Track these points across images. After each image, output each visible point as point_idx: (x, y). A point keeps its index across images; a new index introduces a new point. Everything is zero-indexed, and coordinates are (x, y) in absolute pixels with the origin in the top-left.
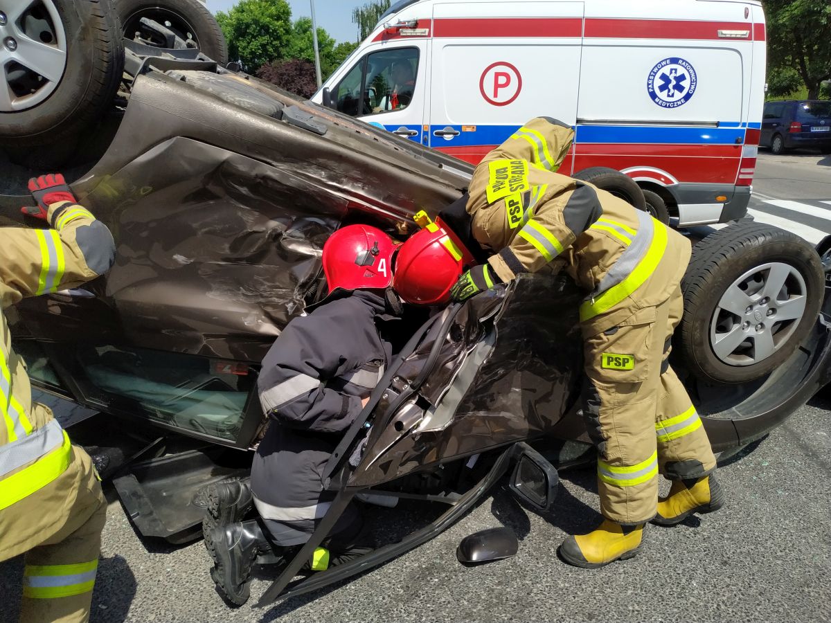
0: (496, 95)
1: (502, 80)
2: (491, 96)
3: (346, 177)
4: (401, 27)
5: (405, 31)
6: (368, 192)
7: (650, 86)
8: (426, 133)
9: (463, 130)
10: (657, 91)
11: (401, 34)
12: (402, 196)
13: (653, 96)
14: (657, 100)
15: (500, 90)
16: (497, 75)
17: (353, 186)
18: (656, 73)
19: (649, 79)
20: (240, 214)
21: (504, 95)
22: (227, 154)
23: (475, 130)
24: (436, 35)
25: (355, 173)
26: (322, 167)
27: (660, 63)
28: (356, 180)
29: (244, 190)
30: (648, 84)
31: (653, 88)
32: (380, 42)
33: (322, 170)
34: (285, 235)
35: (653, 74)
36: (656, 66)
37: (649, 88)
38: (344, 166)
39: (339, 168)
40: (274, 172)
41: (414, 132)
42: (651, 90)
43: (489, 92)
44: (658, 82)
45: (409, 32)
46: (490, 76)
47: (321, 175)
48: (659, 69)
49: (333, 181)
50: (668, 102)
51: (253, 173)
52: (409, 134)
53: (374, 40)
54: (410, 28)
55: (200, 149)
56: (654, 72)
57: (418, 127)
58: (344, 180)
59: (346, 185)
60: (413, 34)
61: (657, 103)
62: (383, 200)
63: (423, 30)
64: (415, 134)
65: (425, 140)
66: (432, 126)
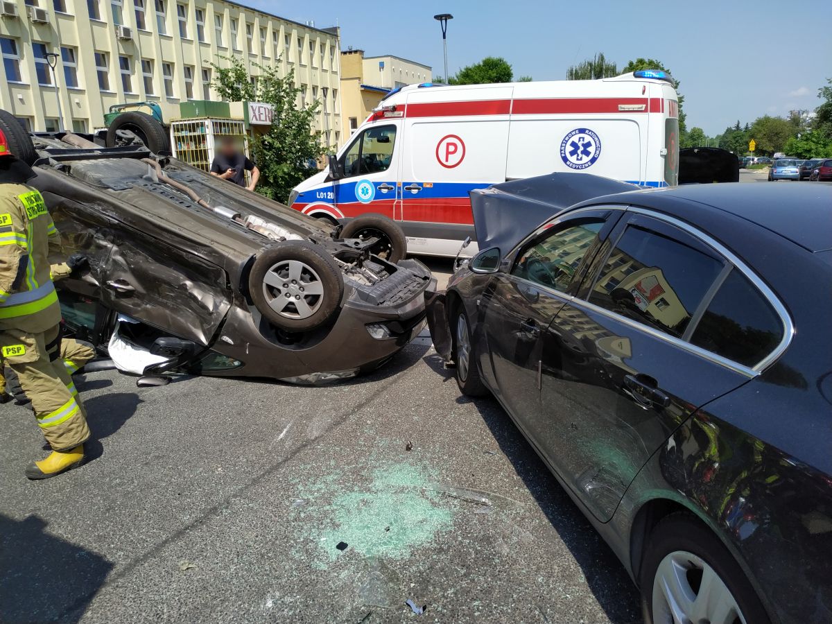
0: (447, 160)
1: (452, 148)
2: (443, 161)
4: (385, 111)
5: (387, 113)
7: (563, 152)
8: (399, 188)
9: (424, 186)
10: (568, 156)
11: (385, 116)
13: (565, 159)
14: (568, 163)
15: (450, 156)
16: (448, 144)
18: (567, 141)
19: (561, 146)
21: (453, 159)
23: (432, 186)
24: (408, 116)
27: (570, 133)
30: (561, 150)
31: (565, 154)
32: (372, 122)
35: (565, 142)
36: (568, 135)
37: (561, 153)
42: (563, 155)
43: (443, 158)
44: (569, 148)
45: (390, 114)
46: (444, 145)
48: (570, 138)
50: (578, 165)
52: (388, 189)
53: (369, 120)
54: (391, 111)
57: (394, 184)
58: (109, 211)
59: (109, 213)
60: (392, 116)
61: (569, 166)
63: (400, 113)
64: (392, 188)
65: (399, 194)
66: (404, 183)
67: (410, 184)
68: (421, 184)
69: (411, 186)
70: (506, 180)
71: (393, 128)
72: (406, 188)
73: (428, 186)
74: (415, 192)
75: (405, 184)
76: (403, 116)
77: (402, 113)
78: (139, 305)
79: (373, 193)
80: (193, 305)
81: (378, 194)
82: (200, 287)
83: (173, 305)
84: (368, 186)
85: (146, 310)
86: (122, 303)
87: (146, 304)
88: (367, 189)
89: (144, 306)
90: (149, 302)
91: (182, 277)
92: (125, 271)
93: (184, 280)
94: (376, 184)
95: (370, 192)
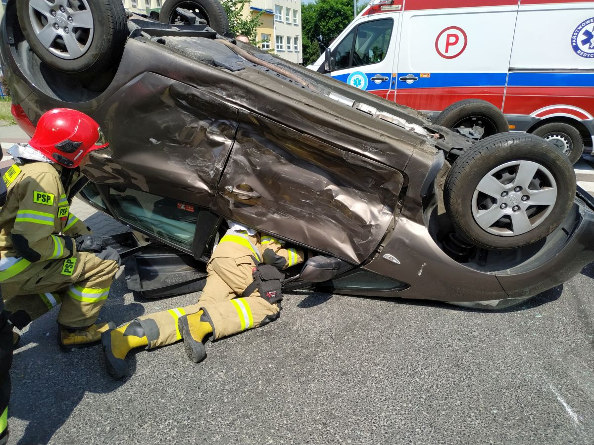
0: (447, 51)
1: (452, 40)
2: (443, 51)
3: (236, 95)
4: (382, 5)
5: (384, 7)
6: (248, 104)
7: (574, 41)
8: (394, 79)
9: (421, 76)
10: (580, 45)
11: (382, 10)
12: (268, 107)
13: (576, 48)
14: (579, 52)
15: (450, 47)
16: (449, 36)
17: (241, 101)
18: (580, 30)
19: (573, 35)
20: (183, 116)
21: (453, 50)
22: (172, 82)
23: (429, 76)
24: (406, 9)
25: (241, 93)
26: (224, 89)
27: (584, 22)
28: (243, 97)
29: (184, 102)
30: (572, 39)
31: (576, 43)
32: (367, 16)
33: (223, 91)
34: (208, 130)
35: (577, 31)
36: (581, 24)
37: (572, 43)
38: (235, 88)
39: (232, 90)
40: (198, 92)
41: (386, 78)
42: (574, 44)
43: (442, 49)
44: (581, 37)
45: (387, 8)
46: (444, 38)
47: (224, 94)
48: (583, 27)
49: (230, 98)
50: (589, 53)
51: (186, 93)
52: (382, 79)
53: (363, 15)
54: (389, 5)
55: (158, 78)
56: (578, 30)
57: (389, 75)
58: (236, 97)
59: (237, 100)
60: (390, 9)
61: (579, 54)
62: (258, 109)
63: (397, 6)
64: (386, 79)
65: (393, 84)
66: (398, 74)
67: (406, 74)
68: (418, 75)
69: (407, 77)
70: (510, 70)
71: (390, 21)
72: (401, 79)
73: (425, 76)
74: (410, 82)
75: (400, 75)
76: (401, 10)
77: (400, 6)
78: (264, 215)
79: (365, 84)
80: (339, 214)
81: (371, 85)
82: (349, 193)
83: (310, 214)
84: (360, 77)
85: (274, 220)
86: (243, 212)
87: (273, 213)
88: (360, 81)
89: (270, 215)
90: (278, 211)
91: (325, 180)
92: (247, 174)
93: (327, 185)
94: (369, 75)
95: (363, 83)
